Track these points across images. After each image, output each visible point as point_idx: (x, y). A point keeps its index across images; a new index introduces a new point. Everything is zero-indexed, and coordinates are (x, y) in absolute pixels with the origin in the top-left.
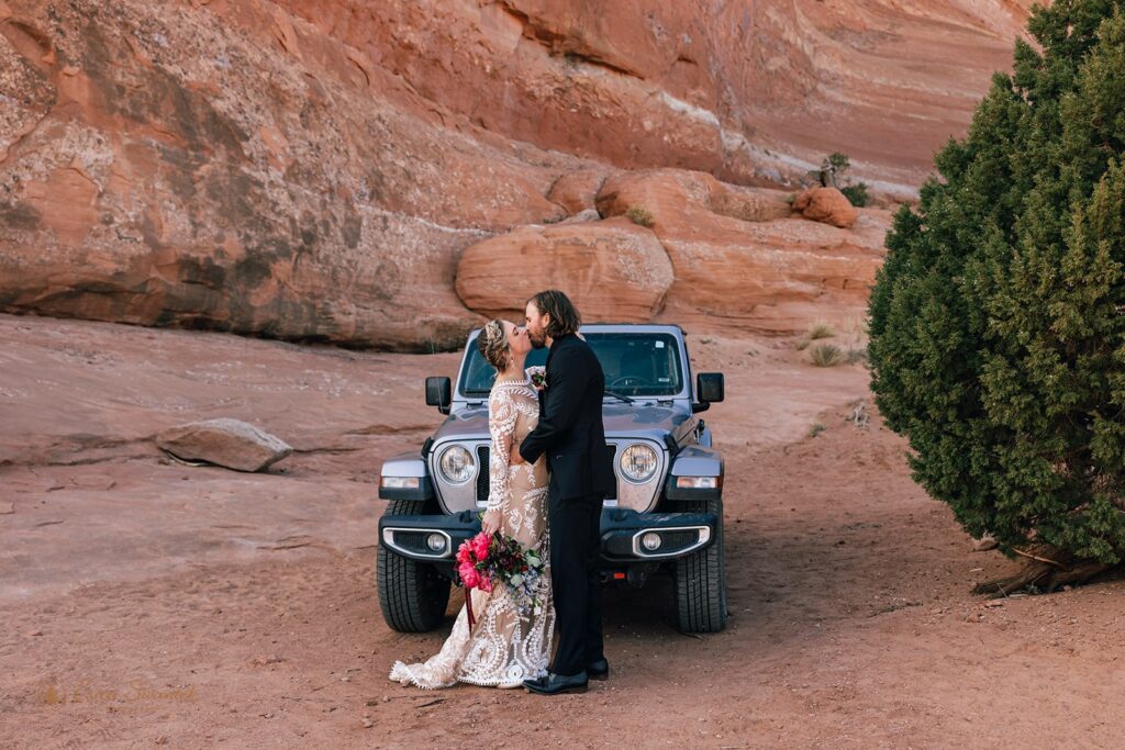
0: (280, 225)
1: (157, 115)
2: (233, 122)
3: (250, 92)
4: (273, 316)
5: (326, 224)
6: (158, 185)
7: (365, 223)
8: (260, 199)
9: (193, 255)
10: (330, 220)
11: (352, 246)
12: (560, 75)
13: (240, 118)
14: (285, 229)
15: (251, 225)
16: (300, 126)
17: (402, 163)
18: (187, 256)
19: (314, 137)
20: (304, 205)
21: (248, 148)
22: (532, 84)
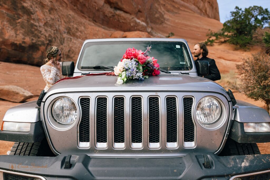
0: (42, 37)
1: (5, 4)
2: (29, 9)
3: (34, 3)
4: (40, 60)
5: (55, 38)
6: (5, 23)
7: (66, 39)
8: (36, 30)
9: (16, 42)
10: (56, 37)
11: (62, 44)
12: (113, 12)
13: (31, 9)
14: (43, 38)
15: (34, 36)
16: (48, 13)
17: (75, 26)
18: (14, 42)
19: (52, 17)
20: (49, 33)
21: (33, 16)
22: (107, 13)
